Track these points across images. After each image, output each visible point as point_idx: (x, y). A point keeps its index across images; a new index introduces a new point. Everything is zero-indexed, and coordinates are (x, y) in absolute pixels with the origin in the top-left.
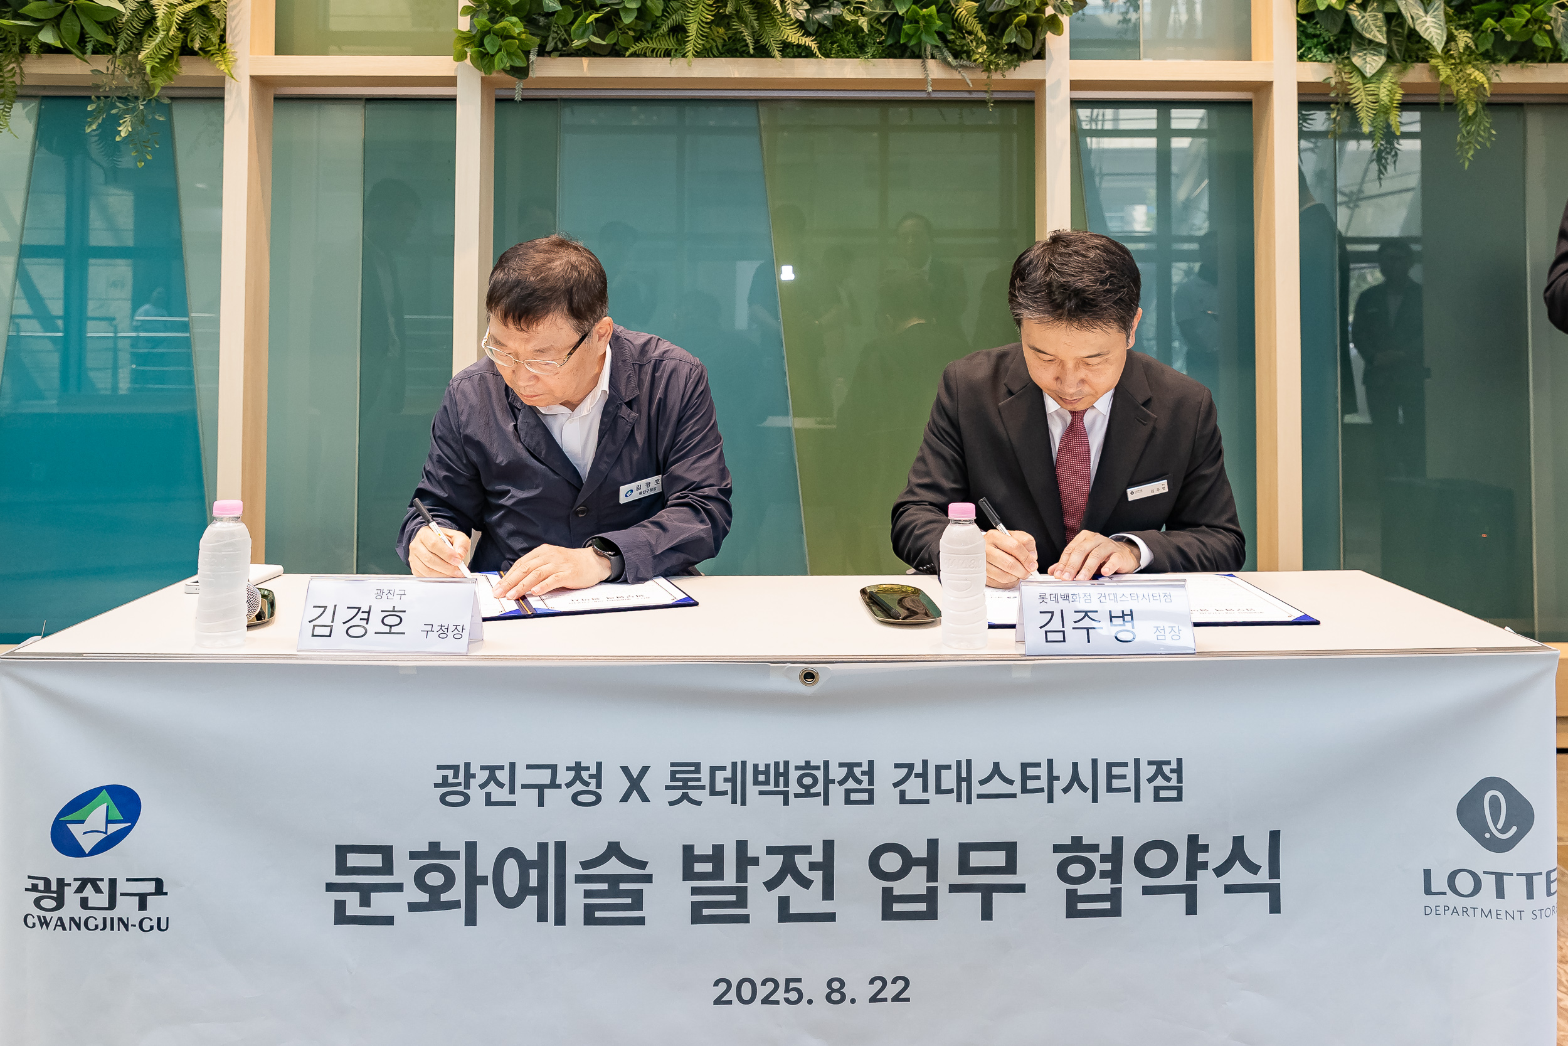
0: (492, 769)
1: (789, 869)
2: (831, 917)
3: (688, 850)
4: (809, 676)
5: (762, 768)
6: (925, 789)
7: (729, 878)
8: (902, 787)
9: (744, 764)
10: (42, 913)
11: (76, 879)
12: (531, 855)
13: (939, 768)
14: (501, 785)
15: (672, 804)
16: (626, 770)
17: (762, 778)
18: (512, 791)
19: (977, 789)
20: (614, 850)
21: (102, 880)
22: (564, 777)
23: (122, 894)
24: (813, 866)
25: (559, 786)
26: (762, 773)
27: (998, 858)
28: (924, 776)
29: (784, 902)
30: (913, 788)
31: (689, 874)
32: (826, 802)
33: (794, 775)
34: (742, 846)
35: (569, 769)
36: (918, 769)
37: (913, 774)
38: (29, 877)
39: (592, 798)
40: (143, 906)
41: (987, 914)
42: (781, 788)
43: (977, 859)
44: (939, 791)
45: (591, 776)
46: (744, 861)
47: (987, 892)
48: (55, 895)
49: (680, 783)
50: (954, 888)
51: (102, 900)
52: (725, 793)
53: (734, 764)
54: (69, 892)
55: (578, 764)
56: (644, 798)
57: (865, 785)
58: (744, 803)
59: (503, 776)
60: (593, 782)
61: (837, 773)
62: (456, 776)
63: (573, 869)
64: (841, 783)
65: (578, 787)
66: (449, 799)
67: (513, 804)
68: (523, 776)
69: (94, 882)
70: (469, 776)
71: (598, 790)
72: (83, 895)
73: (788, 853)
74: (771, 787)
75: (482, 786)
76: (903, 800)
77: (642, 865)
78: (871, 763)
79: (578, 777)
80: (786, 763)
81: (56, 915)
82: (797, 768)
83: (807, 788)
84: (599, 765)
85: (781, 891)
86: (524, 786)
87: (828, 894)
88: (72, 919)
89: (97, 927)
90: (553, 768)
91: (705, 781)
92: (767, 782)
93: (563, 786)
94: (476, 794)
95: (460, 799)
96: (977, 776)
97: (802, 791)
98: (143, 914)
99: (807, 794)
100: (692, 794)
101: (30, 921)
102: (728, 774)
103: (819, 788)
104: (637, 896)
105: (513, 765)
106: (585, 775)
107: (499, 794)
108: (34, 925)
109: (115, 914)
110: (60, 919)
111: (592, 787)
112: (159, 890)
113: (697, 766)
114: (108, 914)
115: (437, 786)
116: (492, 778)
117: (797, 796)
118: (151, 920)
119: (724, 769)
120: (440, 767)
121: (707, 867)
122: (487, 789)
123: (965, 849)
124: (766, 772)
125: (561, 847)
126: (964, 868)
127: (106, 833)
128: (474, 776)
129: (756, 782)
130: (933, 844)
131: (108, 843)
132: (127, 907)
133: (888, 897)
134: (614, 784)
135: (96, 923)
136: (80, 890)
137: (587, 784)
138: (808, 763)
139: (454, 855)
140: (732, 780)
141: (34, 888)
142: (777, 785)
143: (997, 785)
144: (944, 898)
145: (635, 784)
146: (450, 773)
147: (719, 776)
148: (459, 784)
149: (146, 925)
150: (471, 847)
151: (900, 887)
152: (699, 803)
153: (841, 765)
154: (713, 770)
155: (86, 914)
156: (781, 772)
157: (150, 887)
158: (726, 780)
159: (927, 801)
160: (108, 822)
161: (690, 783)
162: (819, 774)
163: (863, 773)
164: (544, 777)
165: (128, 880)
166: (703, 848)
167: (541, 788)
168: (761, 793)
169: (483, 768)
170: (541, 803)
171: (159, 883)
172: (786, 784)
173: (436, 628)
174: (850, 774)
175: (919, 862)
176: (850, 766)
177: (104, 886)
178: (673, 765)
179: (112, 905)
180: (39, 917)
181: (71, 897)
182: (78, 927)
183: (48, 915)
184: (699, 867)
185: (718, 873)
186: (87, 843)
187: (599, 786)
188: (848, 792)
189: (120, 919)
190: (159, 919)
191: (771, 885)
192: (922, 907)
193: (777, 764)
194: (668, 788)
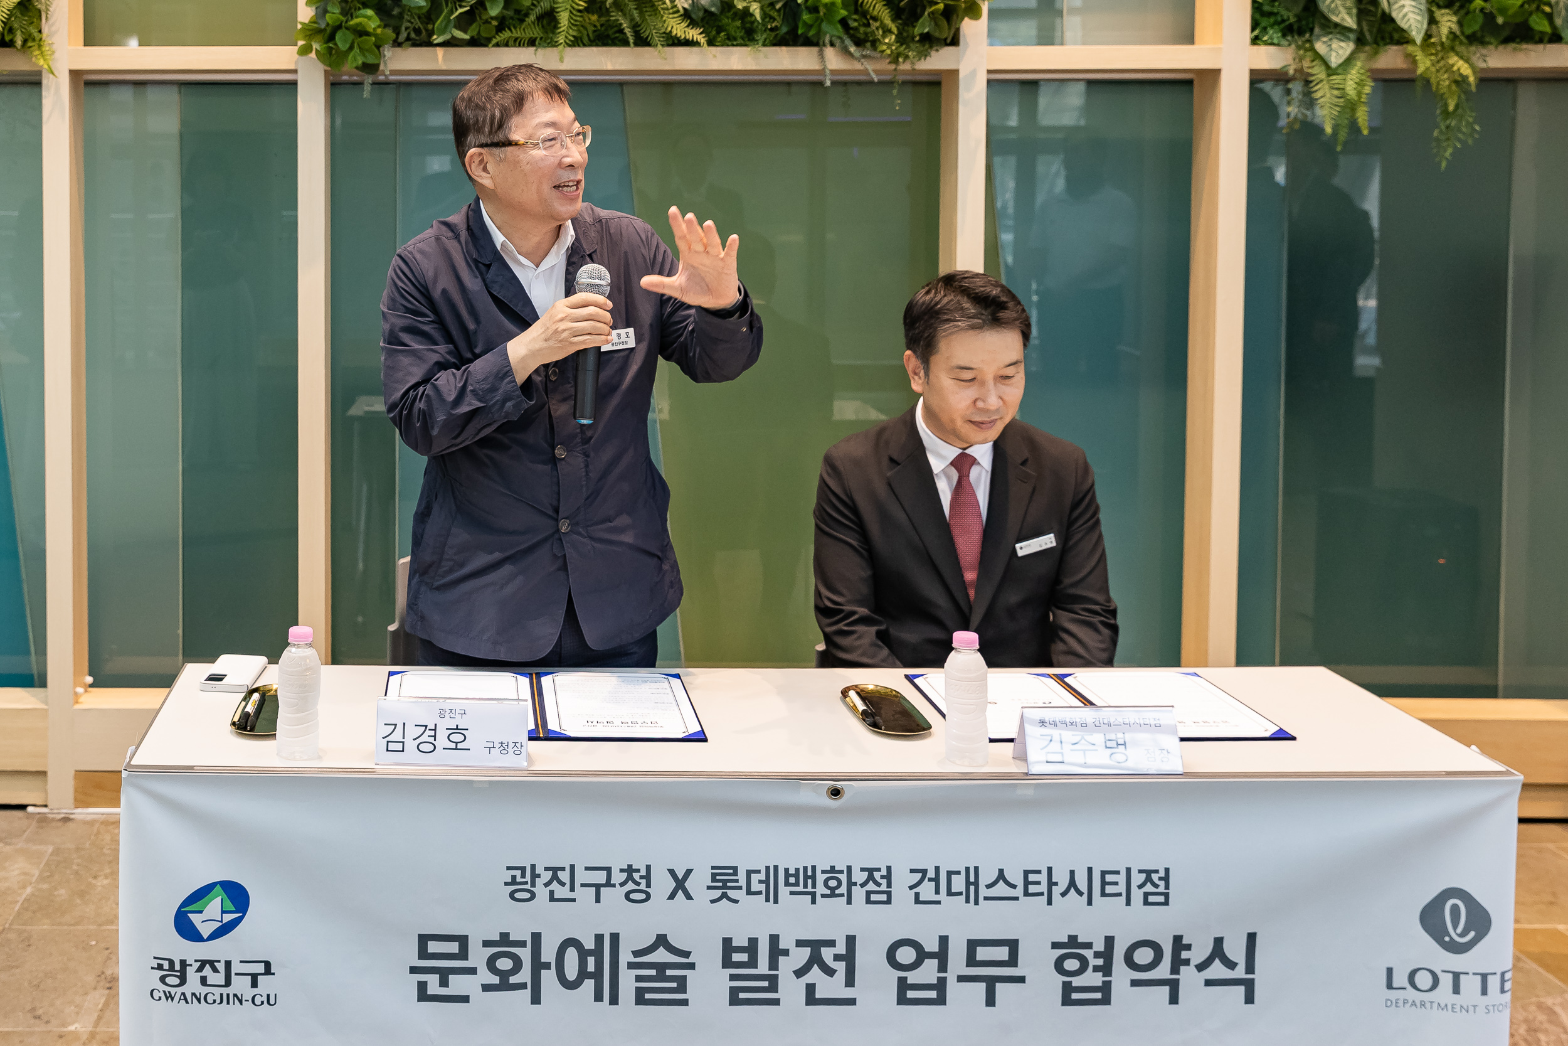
0: (555, 870)
1: (815, 959)
2: (852, 1002)
3: (727, 942)
4: (836, 793)
5: (792, 871)
6: (937, 892)
7: (763, 967)
8: (916, 890)
9: (776, 868)
10: (167, 989)
11: (196, 961)
12: (589, 944)
13: (950, 874)
14: (563, 884)
15: (712, 902)
16: (672, 872)
17: (792, 880)
18: (572, 889)
19: (983, 892)
20: (661, 941)
21: (219, 961)
22: (618, 877)
23: (236, 974)
24: (837, 958)
25: (614, 886)
26: (792, 875)
27: (1002, 953)
28: (936, 880)
29: (811, 989)
30: (927, 891)
31: (727, 963)
32: (849, 902)
33: (820, 878)
34: (774, 939)
35: (622, 871)
36: (931, 874)
37: (927, 879)
38: (155, 958)
39: (643, 896)
40: (254, 984)
41: (991, 1001)
42: (809, 889)
43: (982, 953)
44: (950, 893)
45: (642, 877)
46: (776, 952)
47: (991, 982)
48: (179, 974)
49: (720, 884)
50: (961, 979)
51: (220, 979)
52: (760, 893)
53: (768, 868)
54: (190, 971)
55: (630, 866)
56: (689, 897)
57: (884, 887)
58: (776, 902)
59: (564, 876)
60: (643, 882)
61: (859, 877)
62: (523, 876)
63: (625, 957)
64: (862, 885)
65: (631, 886)
66: (518, 895)
67: (574, 900)
68: (581, 876)
69: (212, 963)
70: (535, 876)
71: (647, 889)
72: (203, 974)
73: (816, 945)
74: (800, 889)
75: (546, 885)
76: (917, 901)
77: (687, 954)
78: (889, 868)
79: (630, 878)
80: (814, 868)
81: (180, 990)
82: (823, 872)
83: (833, 889)
84: (648, 867)
85: (808, 978)
86: (583, 885)
87: (850, 982)
88: (193, 994)
89: (215, 1001)
90: (608, 870)
91: (742, 882)
92: (797, 884)
93: (617, 885)
94: (541, 892)
95: (527, 895)
96: (984, 880)
97: (828, 892)
98: (255, 991)
99: (833, 895)
100: (730, 893)
101: (156, 995)
102: (763, 876)
103: (843, 889)
104: (682, 984)
105: (572, 867)
106: (636, 876)
107: (561, 892)
108: (160, 998)
109: (231, 990)
110: (183, 994)
111: (643, 887)
112: (268, 971)
113: (735, 869)
114: (225, 991)
115: (506, 884)
116: (555, 877)
117: (823, 896)
118: (262, 996)
119: (758, 872)
120: (509, 868)
121: (743, 957)
122: (551, 887)
123: (973, 945)
124: (796, 875)
125: (615, 938)
126: (971, 961)
127: (221, 921)
128: (539, 876)
129: (787, 884)
130: (944, 940)
131: (224, 930)
132: (240, 985)
133: (903, 986)
134: (662, 884)
135: (214, 998)
136: (200, 969)
137: (638, 884)
138: (833, 867)
139: (522, 944)
140: (766, 882)
141: (160, 967)
142: (805, 886)
143: (1001, 889)
144: (952, 987)
145: (680, 884)
146: (518, 873)
147: (755, 878)
148: (526, 883)
149: (258, 1000)
150: (536, 937)
151: (913, 977)
152: (736, 902)
153: (862, 870)
154: (749, 873)
155: (204, 990)
156: (810, 875)
157: (261, 968)
158: (761, 882)
159: (939, 903)
160: (223, 912)
161: (729, 884)
162: (843, 878)
163: (882, 877)
164: (601, 877)
165: (241, 962)
166: (740, 941)
167: (598, 887)
168: (792, 893)
169: (546, 869)
170: (598, 900)
171: (267, 965)
172: (814, 886)
173: (497, 745)
174: (871, 878)
175: (931, 955)
176: (871, 871)
177: (221, 967)
178: (713, 868)
179: (228, 983)
180: (164, 992)
181: (193, 976)
182: (199, 1000)
183: (173, 990)
184: (737, 957)
185: (753, 962)
186: (206, 930)
187: (648, 885)
188: (869, 893)
189: (235, 995)
190: (268, 996)
191: (800, 973)
192: (933, 994)
193: (805, 868)
194: (709, 888)
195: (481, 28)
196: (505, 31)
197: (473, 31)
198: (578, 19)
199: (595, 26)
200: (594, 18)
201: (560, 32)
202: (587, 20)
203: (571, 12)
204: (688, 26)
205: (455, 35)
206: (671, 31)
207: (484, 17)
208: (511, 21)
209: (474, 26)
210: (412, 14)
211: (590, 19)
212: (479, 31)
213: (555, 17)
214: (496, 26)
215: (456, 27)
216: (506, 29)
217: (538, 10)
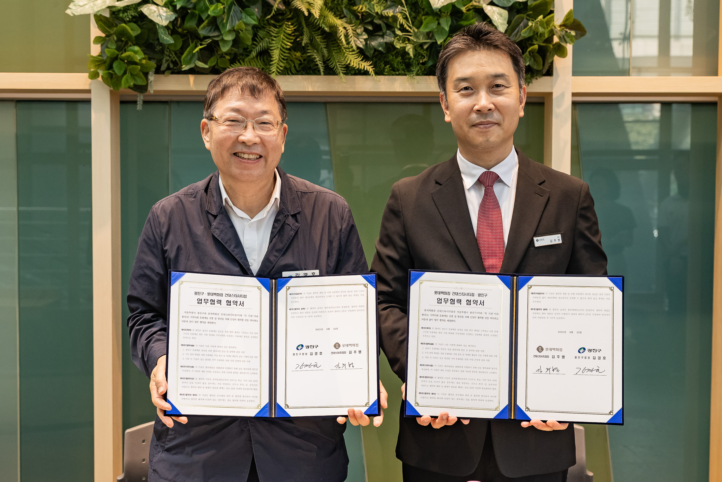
195: (219, 61)
196: (236, 63)
197: (212, 62)
198: (286, 55)
199: (300, 61)
200: (298, 54)
201: (273, 64)
202: (294, 57)
203: (281, 50)
204: (362, 60)
205: (197, 65)
206: (349, 64)
207: (219, 53)
208: (241, 57)
209: (212, 59)
210: (170, 51)
211: (295, 56)
212: (217, 63)
213: (269, 53)
214: (229, 60)
215: (199, 60)
216: (237, 62)
217: (258, 49)
